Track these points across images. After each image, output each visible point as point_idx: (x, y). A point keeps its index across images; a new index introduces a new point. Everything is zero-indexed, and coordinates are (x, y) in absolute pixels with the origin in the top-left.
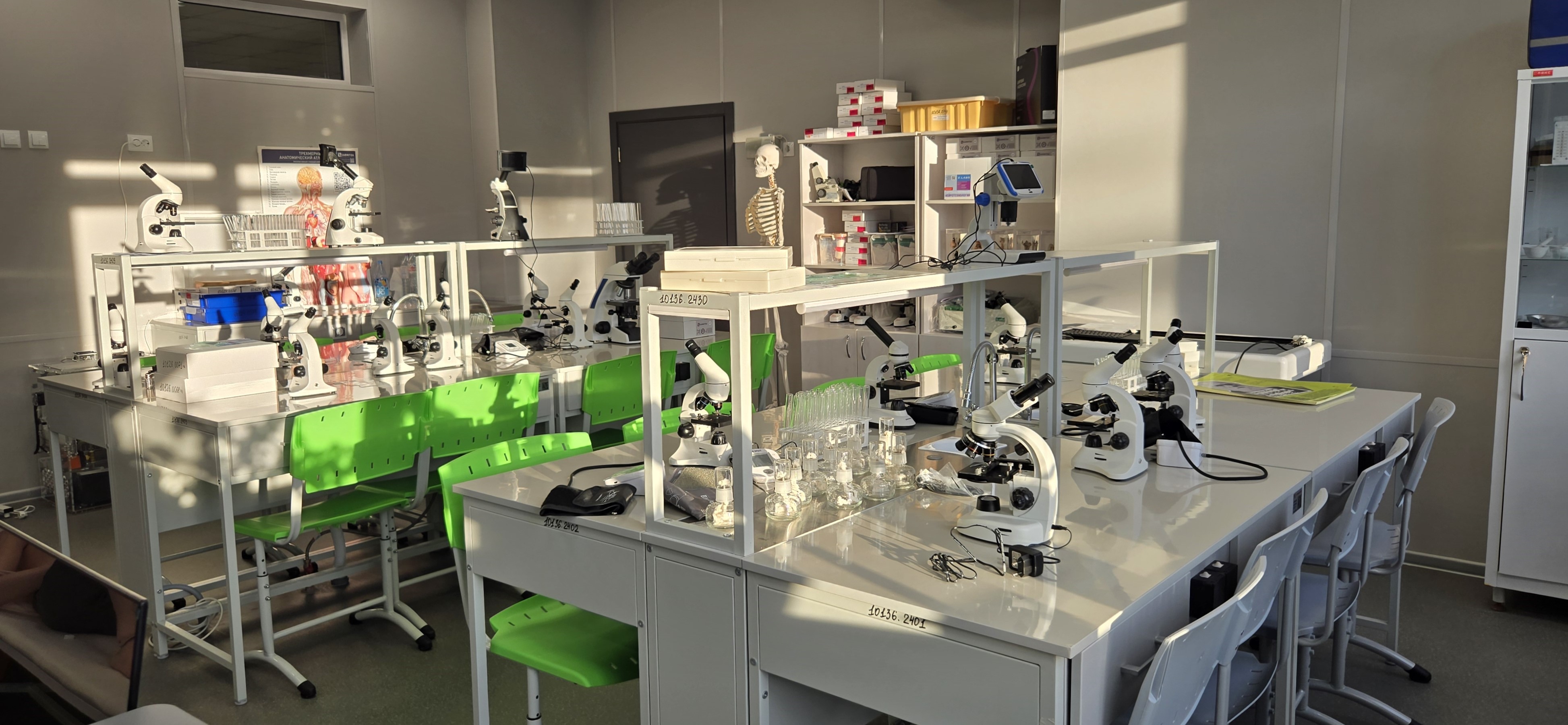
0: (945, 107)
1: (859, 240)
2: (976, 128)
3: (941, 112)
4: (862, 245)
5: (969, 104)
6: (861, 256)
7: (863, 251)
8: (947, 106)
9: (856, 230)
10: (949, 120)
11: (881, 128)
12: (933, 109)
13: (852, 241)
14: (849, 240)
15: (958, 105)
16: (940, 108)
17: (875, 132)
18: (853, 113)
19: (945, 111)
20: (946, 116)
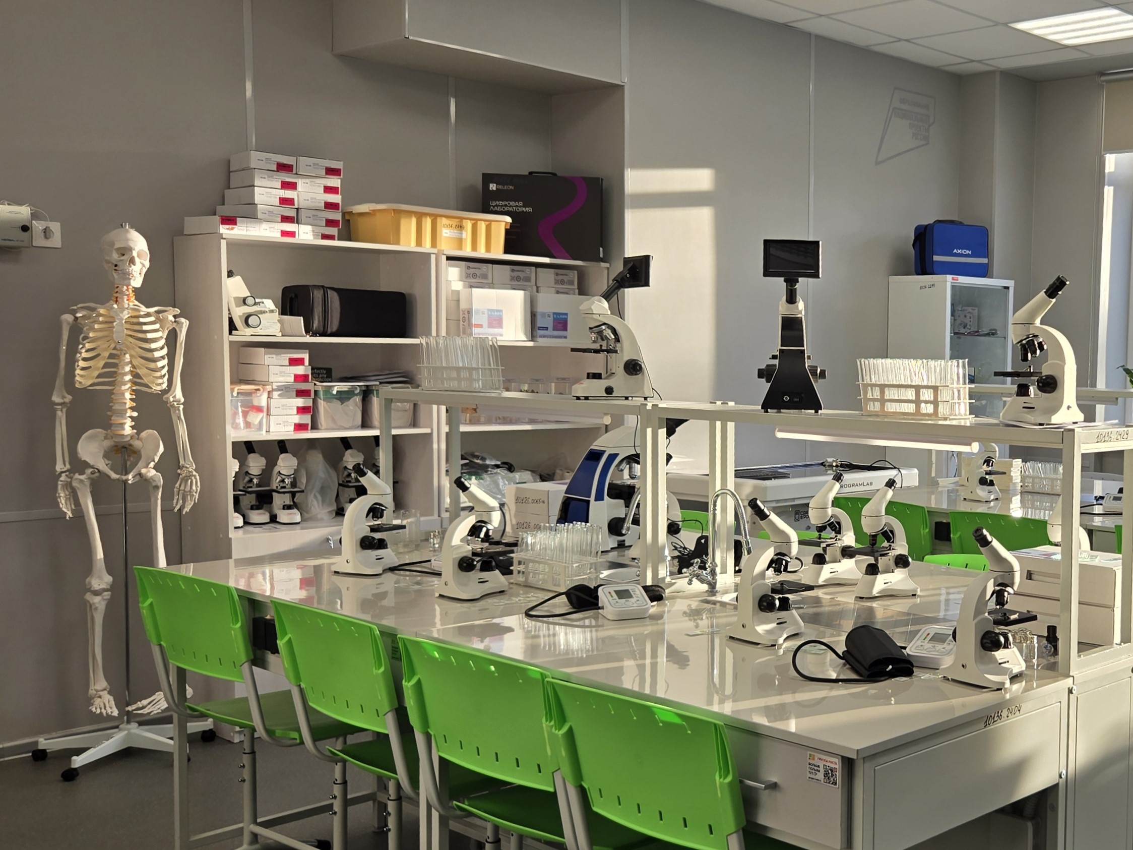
0: (461, 222)
1: (295, 393)
2: (498, 253)
3: (454, 226)
4: (300, 402)
5: (493, 223)
6: (297, 419)
7: (302, 410)
8: (464, 221)
9: (292, 379)
10: (466, 239)
11: (333, 231)
12: (444, 221)
13: (279, 395)
14: (276, 394)
15: (479, 222)
16: (454, 222)
17: (325, 237)
18: (285, 201)
19: (461, 227)
20: (462, 234)
